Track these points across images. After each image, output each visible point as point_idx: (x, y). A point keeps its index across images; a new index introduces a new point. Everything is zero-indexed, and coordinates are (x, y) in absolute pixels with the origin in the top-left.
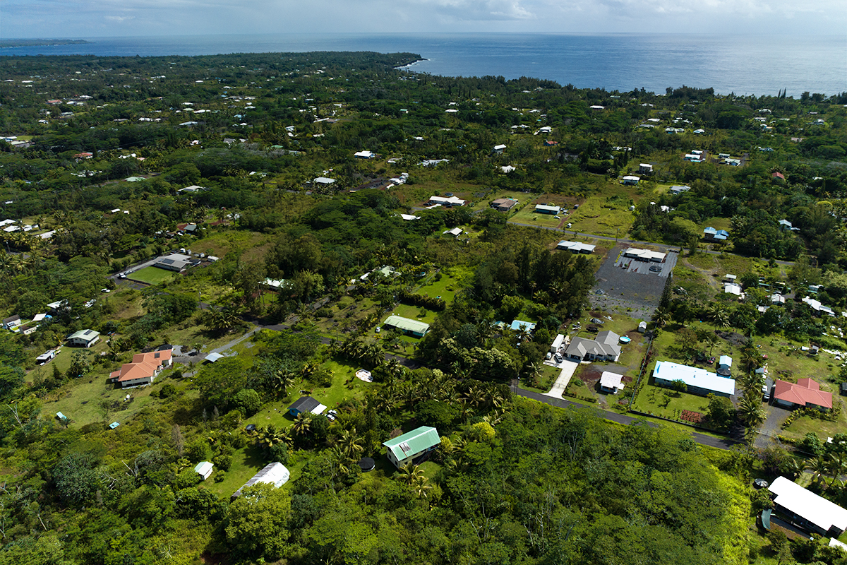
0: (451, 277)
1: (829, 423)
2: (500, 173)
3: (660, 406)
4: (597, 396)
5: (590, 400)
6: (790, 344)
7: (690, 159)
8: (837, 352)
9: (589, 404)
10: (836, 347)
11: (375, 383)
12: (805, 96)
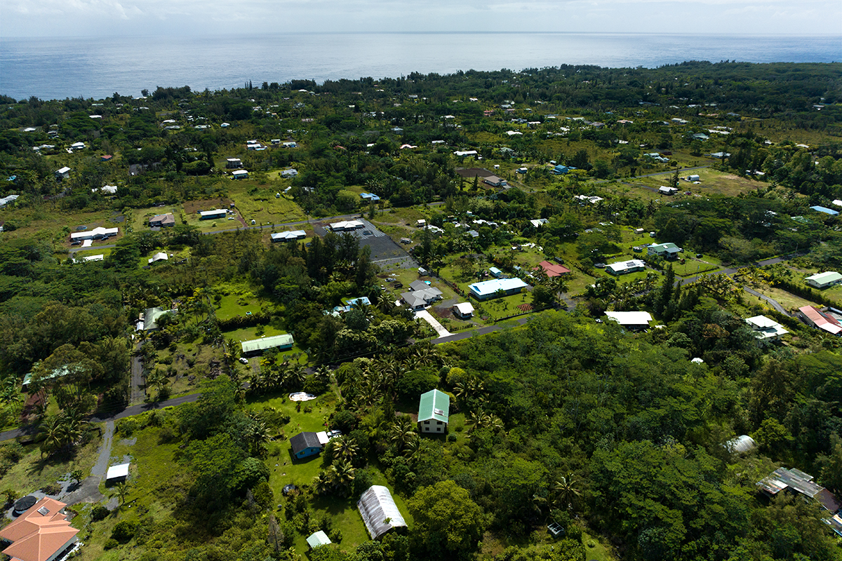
0: (227, 295)
1: (576, 280)
2: (106, 195)
3: (504, 310)
4: (468, 323)
5: (468, 327)
6: (504, 249)
7: (254, 148)
8: (528, 245)
9: (470, 329)
10: (525, 242)
11: (320, 397)
12: (265, 85)
